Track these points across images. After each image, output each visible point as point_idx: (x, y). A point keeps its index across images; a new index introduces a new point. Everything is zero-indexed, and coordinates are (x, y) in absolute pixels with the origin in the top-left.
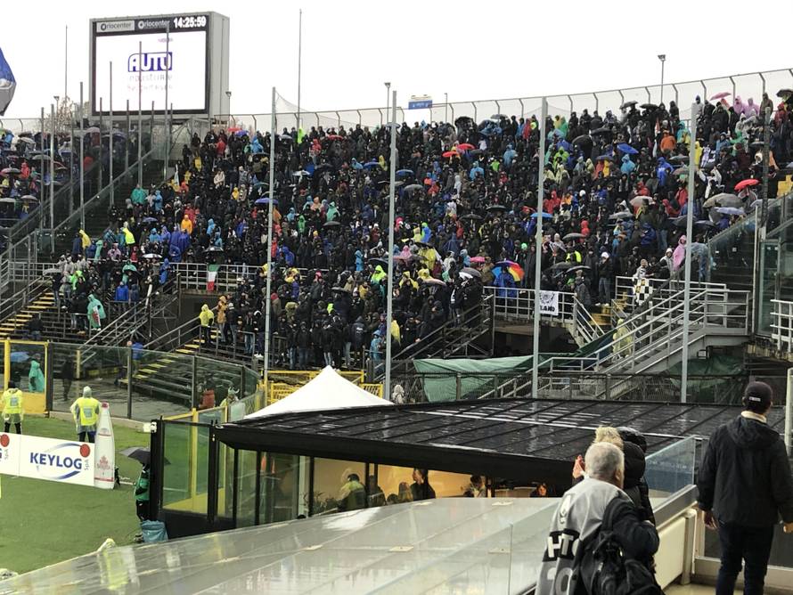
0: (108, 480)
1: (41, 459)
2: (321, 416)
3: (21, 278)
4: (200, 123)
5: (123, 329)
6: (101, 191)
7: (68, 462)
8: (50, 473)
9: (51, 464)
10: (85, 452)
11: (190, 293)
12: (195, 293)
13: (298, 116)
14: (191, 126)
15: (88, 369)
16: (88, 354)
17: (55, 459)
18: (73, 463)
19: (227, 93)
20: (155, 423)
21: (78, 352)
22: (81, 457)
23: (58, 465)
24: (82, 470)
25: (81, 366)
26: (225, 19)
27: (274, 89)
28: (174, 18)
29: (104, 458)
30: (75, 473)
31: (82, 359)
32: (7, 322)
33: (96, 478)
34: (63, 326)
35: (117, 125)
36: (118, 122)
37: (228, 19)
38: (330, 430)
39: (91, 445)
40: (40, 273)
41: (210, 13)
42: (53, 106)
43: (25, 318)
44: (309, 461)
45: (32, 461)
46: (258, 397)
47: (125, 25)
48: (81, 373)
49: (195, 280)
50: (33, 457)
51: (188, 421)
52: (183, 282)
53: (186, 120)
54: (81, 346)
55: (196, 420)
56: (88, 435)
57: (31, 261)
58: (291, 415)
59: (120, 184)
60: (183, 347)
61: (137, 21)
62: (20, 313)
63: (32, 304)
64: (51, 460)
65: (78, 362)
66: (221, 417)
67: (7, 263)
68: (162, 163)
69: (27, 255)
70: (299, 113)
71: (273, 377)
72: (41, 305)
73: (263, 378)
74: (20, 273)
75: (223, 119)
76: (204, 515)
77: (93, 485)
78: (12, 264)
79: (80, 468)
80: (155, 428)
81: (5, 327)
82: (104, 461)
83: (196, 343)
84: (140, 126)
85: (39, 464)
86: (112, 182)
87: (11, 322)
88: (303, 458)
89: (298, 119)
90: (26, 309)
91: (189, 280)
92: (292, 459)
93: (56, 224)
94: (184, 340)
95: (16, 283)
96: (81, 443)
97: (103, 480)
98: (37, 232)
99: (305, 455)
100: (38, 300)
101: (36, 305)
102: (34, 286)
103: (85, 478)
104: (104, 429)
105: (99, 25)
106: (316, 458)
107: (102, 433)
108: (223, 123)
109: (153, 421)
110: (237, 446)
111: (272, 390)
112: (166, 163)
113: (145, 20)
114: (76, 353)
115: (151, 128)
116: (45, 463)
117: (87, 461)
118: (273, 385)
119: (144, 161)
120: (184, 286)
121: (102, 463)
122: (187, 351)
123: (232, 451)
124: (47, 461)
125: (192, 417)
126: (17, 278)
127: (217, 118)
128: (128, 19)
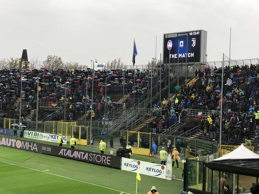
0: (170, 177)
1: (150, 169)
2: (240, 161)
3: (142, 113)
4: (197, 65)
5: (172, 130)
6: (166, 87)
7: (158, 171)
8: (152, 174)
9: (153, 171)
10: (163, 168)
11: (193, 119)
12: (195, 119)
13: (229, 62)
14: (194, 66)
15: (162, 142)
16: (162, 137)
17: (154, 170)
18: (159, 171)
19: (206, 55)
20: (185, 160)
21: (159, 137)
22: (161, 169)
23: (155, 171)
24: (162, 174)
25: (160, 141)
26: (206, 32)
27: (224, 54)
28: (189, 32)
29: (169, 170)
30: (160, 174)
31: (160, 139)
32: (138, 126)
33: (166, 177)
34: (147, 127)
35: (171, 66)
36: (171, 65)
37: (207, 32)
38: (244, 166)
39: (165, 166)
40: (147, 112)
41: (201, 30)
42: (152, 61)
43: (143, 126)
44: (237, 175)
45: (147, 170)
46: (217, 154)
47: (174, 35)
48: (160, 143)
49: (195, 115)
50: (147, 169)
51: (196, 160)
52: (191, 116)
53: (192, 64)
54: (160, 135)
55: (198, 160)
56: (164, 163)
57: (145, 108)
58: (230, 160)
59: (172, 84)
60: (191, 136)
61: (178, 34)
62: (141, 124)
63: (145, 121)
64: (153, 170)
65: (159, 140)
66: (206, 159)
67: (138, 109)
68: (185, 78)
69: (144, 106)
70: (230, 61)
71: (222, 147)
72: (148, 122)
73: (219, 147)
74: (142, 112)
75: (204, 63)
76: (201, 191)
77: (165, 178)
78: (139, 109)
79: (161, 173)
80: (185, 162)
81: (137, 128)
82: (169, 171)
83: (195, 135)
84: (178, 66)
85: (149, 171)
86: (169, 84)
87: (139, 127)
88: (234, 174)
89: (229, 63)
90: (143, 123)
91: (193, 115)
92: (230, 175)
93: (152, 97)
94: (192, 134)
95: (141, 115)
96: (162, 165)
97: (168, 177)
98: (147, 99)
99: (235, 173)
100: (147, 120)
101: (146, 121)
102: (146, 116)
103: (163, 176)
104: (169, 161)
105: (166, 36)
106: (239, 175)
107: (168, 162)
108: (204, 65)
109: (185, 159)
110: (213, 169)
111: (222, 152)
112: (186, 78)
113: (180, 33)
114: (158, 137)
115: (182, 67)
116: (151, 171)
117: (163, 171)
118: (223, 150)
119: (179, 77)
120: (192, 117)
121: (168, 172)
122: (193, 138)
123: (211, 171)
124: (151, 170)
125: (197, 159)
126: (141, 113)
127: (203, 63)
128: (175, 33)
